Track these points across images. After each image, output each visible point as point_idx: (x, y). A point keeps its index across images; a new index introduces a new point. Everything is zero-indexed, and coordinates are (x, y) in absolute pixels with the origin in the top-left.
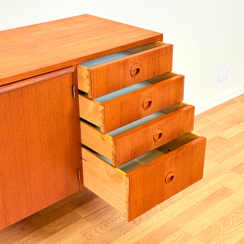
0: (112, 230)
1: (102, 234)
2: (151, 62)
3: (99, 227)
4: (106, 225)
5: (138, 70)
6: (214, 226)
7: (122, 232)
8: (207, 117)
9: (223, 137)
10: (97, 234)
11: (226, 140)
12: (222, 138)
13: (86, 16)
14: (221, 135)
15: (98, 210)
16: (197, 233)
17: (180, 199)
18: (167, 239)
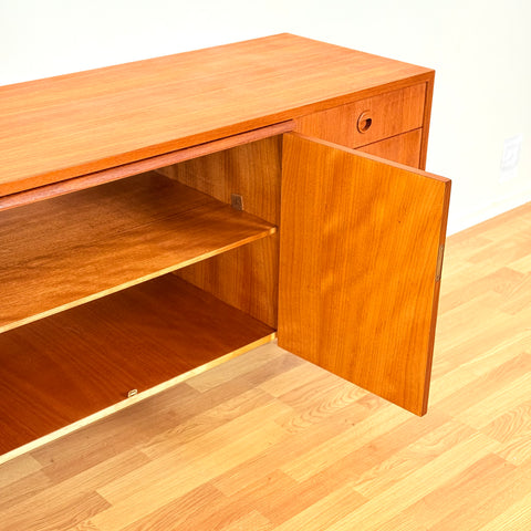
0: (331, 417)
1: (314, 424)
2: (390, 109)
3: (307, 413)
4: (318, 411)
5: (369, 121)
6: (513, 415)
7: (350, 422)
8: (482, 235)
9: (516, 269)
10: (307, 425)
11: (522, 275)
12: (513, 271)
13: (285, 36)
14: (511, 266)
15: (302, 387)
16: (484, 425)
17: (446, 372)
18: (431, 434)
